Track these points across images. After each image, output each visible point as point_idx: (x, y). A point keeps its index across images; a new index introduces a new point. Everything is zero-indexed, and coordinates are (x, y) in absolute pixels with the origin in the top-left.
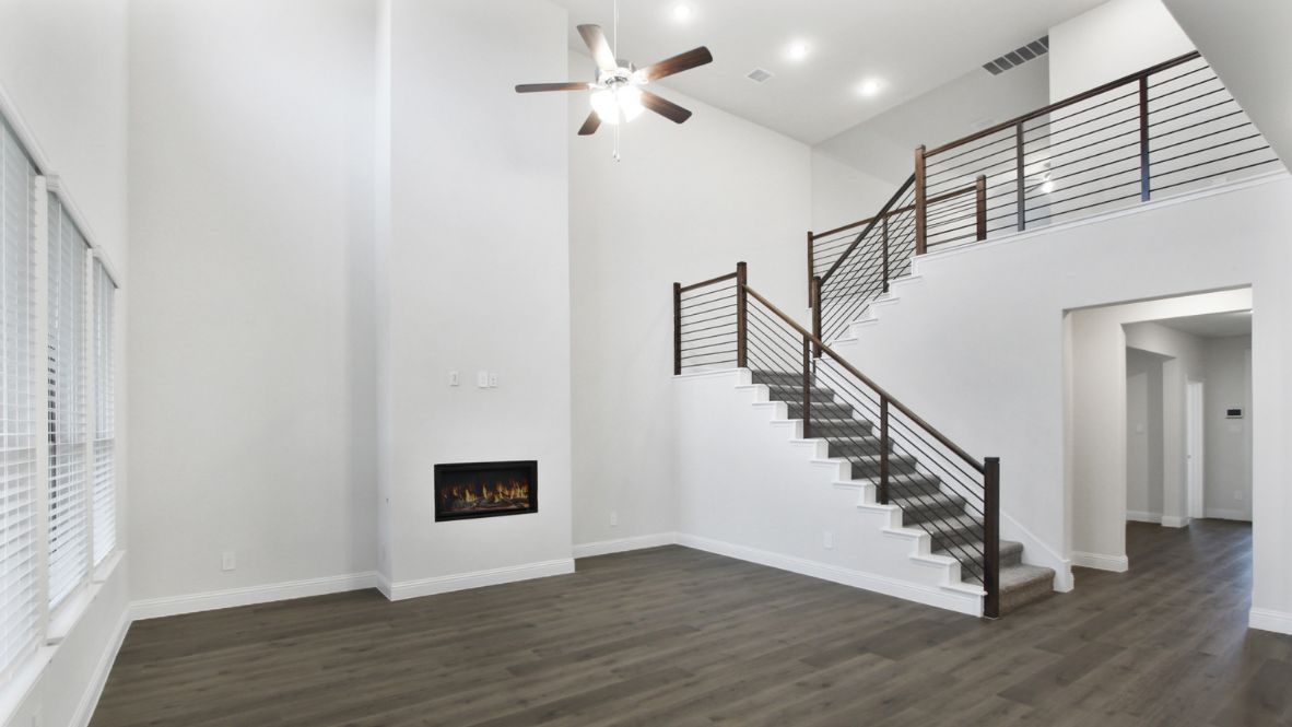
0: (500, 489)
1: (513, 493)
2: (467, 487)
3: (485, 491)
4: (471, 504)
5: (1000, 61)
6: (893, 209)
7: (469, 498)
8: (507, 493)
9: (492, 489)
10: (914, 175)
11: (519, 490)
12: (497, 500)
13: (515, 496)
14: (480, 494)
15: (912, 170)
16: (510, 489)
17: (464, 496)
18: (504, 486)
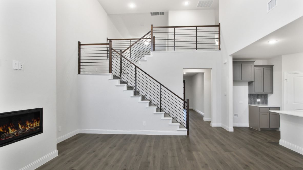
0: (28, 124)
1: (34, 125)
2: (10, 126)
3: (20, 126)
4: (13, 134)
5: (154, 13)
6: (145, 38)
7: (11, 131)
8: (32, 125)
9: (24, 124)
10: (151, 31)
11: (37, 123)
12: (27, 129)
13: (35, 126)
14: (17, 128)
15: (150, 30)
16: (32, 123)
17: (8, 131)
18: (29, 122)
